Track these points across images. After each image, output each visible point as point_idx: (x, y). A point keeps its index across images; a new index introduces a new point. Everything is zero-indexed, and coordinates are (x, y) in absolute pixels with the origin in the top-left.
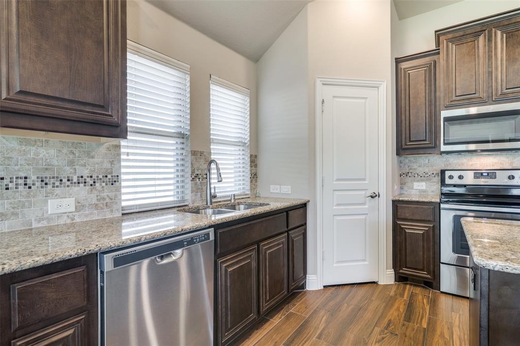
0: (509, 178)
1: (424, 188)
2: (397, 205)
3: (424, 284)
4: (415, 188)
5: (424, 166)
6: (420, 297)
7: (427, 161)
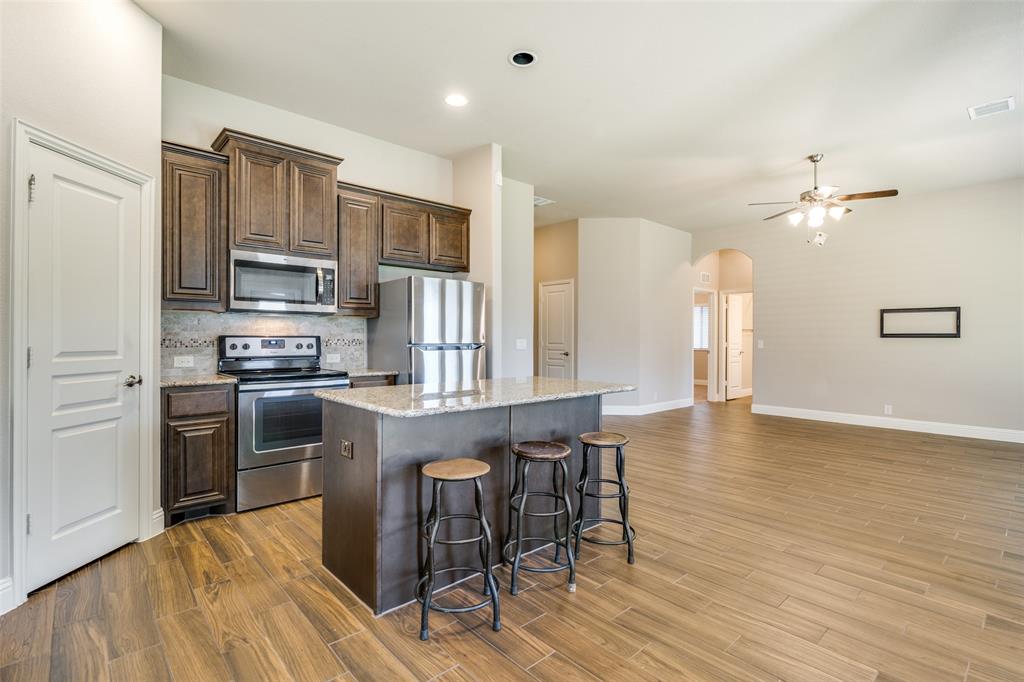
0: (297, 347)
1: (191, 365)
2: (167, 395)
3: (211, 513)
4: (175, 365)
5: (191, 330)
6: (218, 530)
7: (196, 322)
